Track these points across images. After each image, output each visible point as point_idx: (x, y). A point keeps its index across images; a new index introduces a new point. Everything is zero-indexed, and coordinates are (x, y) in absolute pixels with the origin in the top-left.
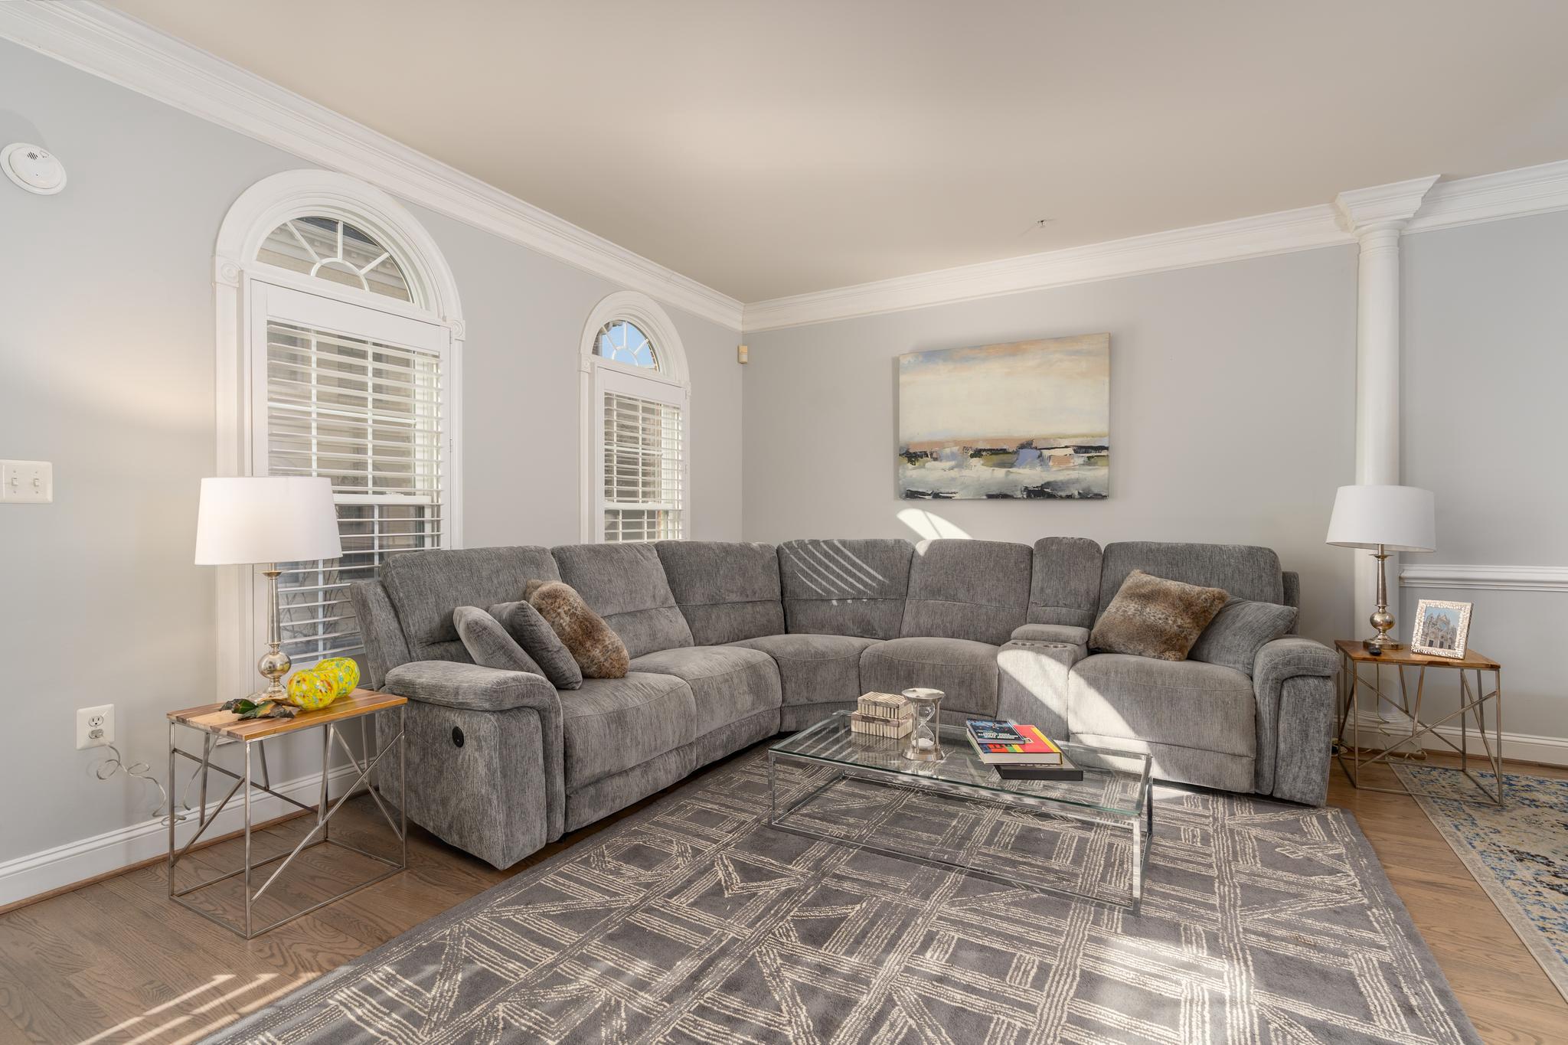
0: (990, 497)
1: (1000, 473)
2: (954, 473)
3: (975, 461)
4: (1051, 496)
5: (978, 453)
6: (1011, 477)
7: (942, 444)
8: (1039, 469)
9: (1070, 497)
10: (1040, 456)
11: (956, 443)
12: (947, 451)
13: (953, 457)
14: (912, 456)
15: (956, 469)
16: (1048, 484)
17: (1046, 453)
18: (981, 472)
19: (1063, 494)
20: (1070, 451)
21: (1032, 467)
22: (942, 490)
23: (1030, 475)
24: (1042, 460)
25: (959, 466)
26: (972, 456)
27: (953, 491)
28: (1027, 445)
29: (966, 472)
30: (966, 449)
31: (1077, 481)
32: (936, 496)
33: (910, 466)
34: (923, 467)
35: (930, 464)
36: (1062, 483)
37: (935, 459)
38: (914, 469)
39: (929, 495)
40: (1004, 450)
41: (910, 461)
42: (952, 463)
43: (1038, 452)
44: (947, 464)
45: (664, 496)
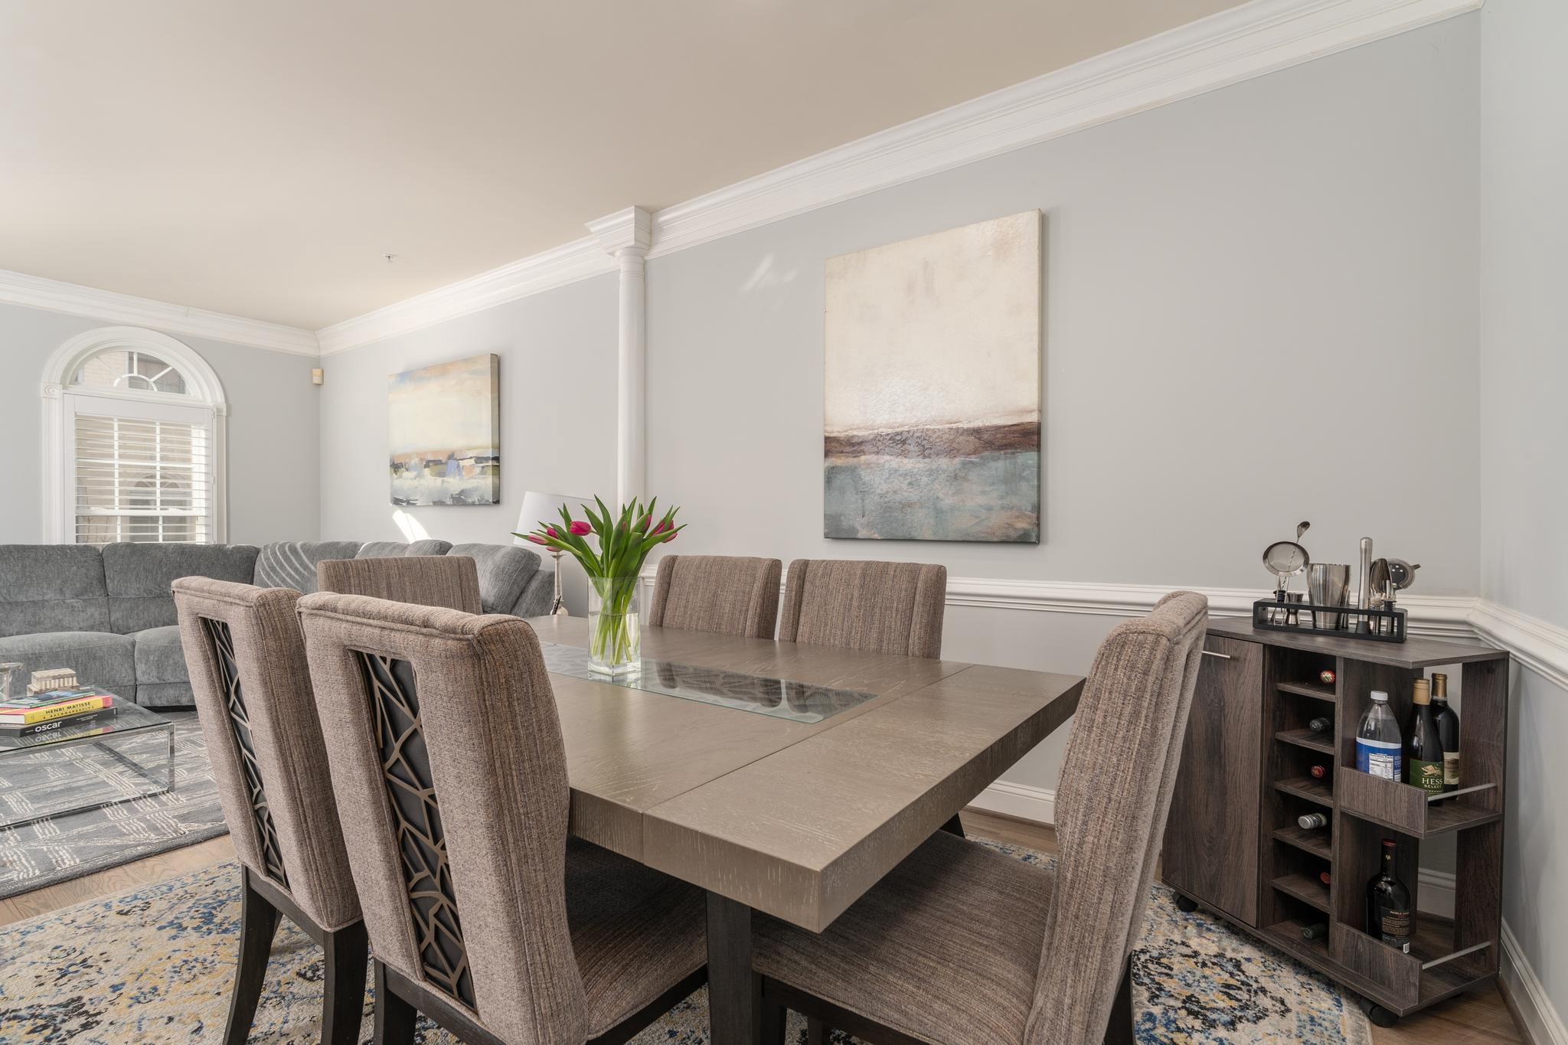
0: (436, 503)
1: (439, 480)
2: (416, 483)
3: (427, 471)
4: (464, 503)
5: (428, 464)
6: (445, 485)
7: (409, 456)
8: (458, 478)
9: (473, 504)
10: (458, 466)
11: (417, 454)
12: (413, 462)
13: (415, 467)
14: (396, 467)
15: (417, 479)
16: (462, 492)
17: (461, 463)
18: (430, 481)
19: (470, 501)
20: (472, 461)
21: (455, 476)
22: (412, 498)
23: (454, 484)
24: (459, 470)
25: (419, 476)
26: (425, 467)
27: (416, 498)
28: (451, 457)
29: (423, 481)
30: (422, 460)
31: (476, 489)
32: (408, 503)
33: (395, 475)
34: (401, 477)
35: (406, 474)
36: (470, 490)
37: (407, 470)
38: (397, 478)
39: (405, 502)
40: (440, 461)
41: (395, 472)
42: (415, 473)
43: (456, 462)
44: (412, 474)
45: (195, 503)
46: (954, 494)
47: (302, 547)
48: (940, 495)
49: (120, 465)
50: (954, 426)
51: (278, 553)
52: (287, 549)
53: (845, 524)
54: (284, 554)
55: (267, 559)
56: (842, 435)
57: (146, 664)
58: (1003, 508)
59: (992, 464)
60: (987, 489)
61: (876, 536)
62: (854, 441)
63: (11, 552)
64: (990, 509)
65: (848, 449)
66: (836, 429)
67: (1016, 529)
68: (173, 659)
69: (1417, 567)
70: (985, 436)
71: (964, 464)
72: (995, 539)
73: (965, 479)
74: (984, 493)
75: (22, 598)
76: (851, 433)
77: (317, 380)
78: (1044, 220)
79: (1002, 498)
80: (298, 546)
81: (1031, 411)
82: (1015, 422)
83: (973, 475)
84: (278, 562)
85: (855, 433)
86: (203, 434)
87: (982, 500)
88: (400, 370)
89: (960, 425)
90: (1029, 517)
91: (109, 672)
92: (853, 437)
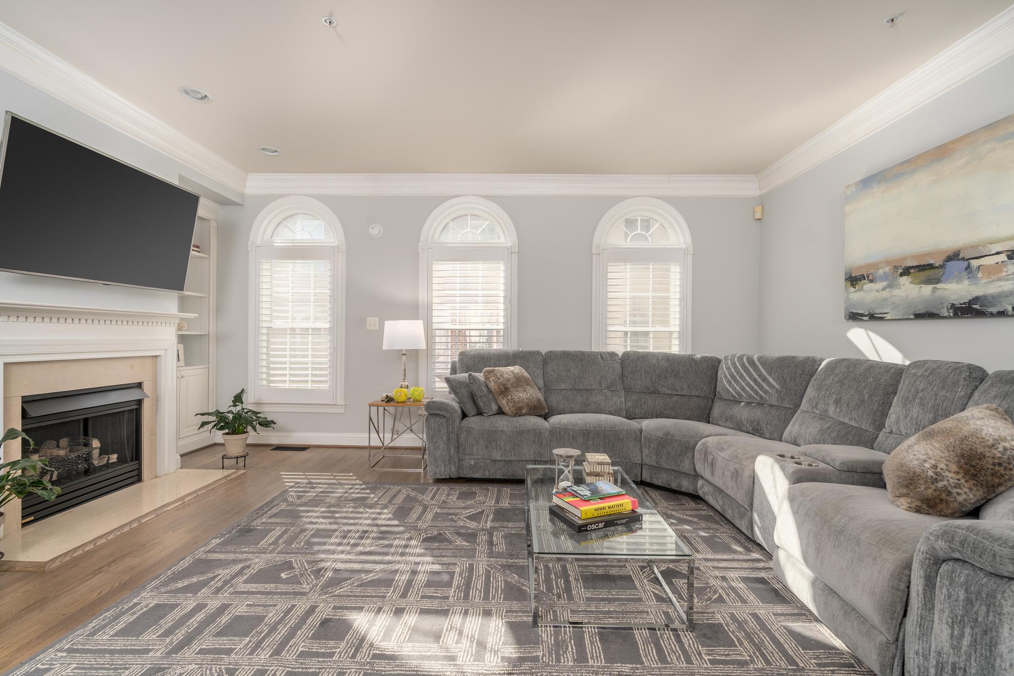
0: (919, 316)
1: (927, 290)
2: (886, 294)
3: (905, 280)
4: (980, 314)
5: (906, 272)
6: (938, 293)
7: (876, 266)
8: (966, 282)
9: (1002, 314)
10: (968, 267)
11: (888, 263)
12: (881, 271)
13: (885, 277)
14: (853, 280)
15: (887, 290)
16: (976, 299)
17: (975, 263)
18: (910, 290)
19: (994, 310)
20: (1003, 257)
21: (959, 280)
22: (876, 311)
23: (958, 290)
24: (971, 272)
25: (890, 286)
26: (902, 275)
27: (885, 311)
28: (954, 256)
29: (896, 292)
30: (896, 267)
32: (872, 317)
33: (852, 289)
34: (861, 289)
35: (868, 286)
36: (993, 297)
37: (871, 281)
38: (855, 292)
39: (866, 316)
40: (932, 264)
41: (853, 285)
42: (884, 284)
43: (965, 264)
44: (880, 285)
45: (672, 322)
47: (760, 359)
51: (738, 364)
52: (745, 360)
54: (743, 365)
55: (728, 368)
57: (648, 449)
68: (667, 449)
77: (758, 216)
80: (755, 358)
84: (738, 372)
88: (860, 176)
91: (626, 451)
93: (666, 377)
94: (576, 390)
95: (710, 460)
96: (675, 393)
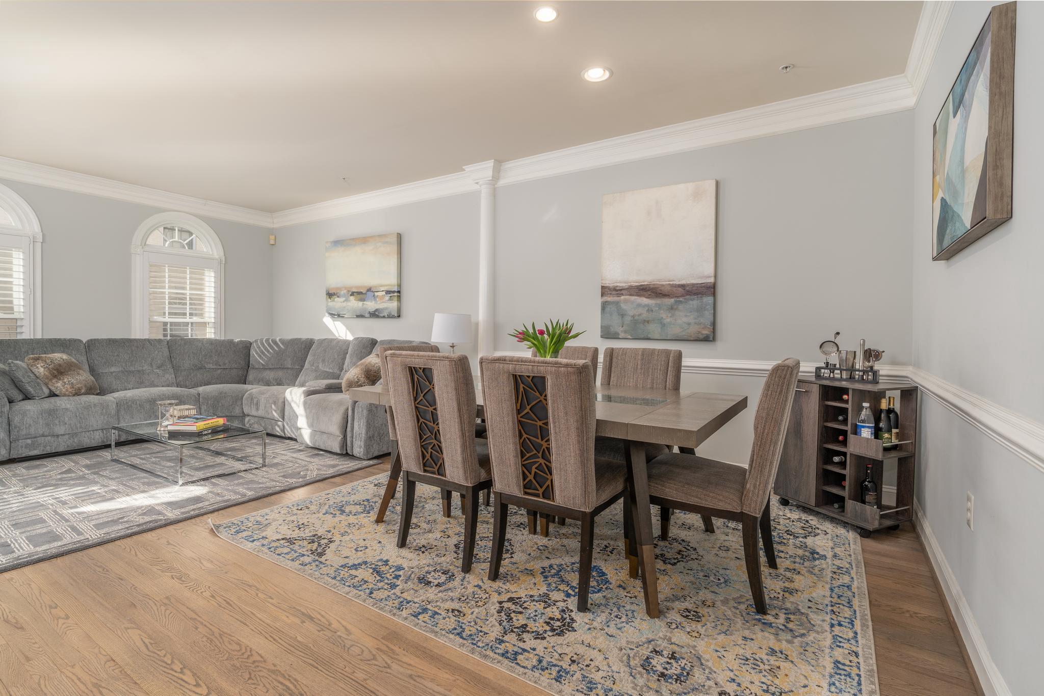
0: (358, 316)
1: (360, 303)
2: (344, 304)
3: (352, 298)
4: (378, 317)
5: (352, 294)
6: (365, 306)
7: (340, 289)
8: (373, 302)
9: (384, 317)
10: (374, 295)
11: (346, 288)
12: (342, 292)
13: (344, 296)
14: (330, 295)
15: (345, 302)
16: (377, 310)
17: (376, 294)
18: (354, 304)
19: (382, 315)
20: (384, 293)
21: (371, 302)
22: (341, 313)
23: (371, 305)
24: (375, 298)
25: (347, 300)
26: (351, 295)
27: (344, 313)
28: (369, 290)
29: (349, 304)
30: (349, 291)
31: (386, 309)
32: (339, 316)
33: (329, 300)
34: (334, 301)
35: (337, 299)
36: (381, 310)
37: (338, 297)
38: (331, 302)
39: (336, 315)
40: (361, 292)
41: (330, 298)
42: (344, 299)
43: (372, 294)
44: (342, 299)
45: (207, 315)
46: (671, 317)
47: (280, 340)
48: (664, 317)
49: (169, 292)
50: (671, 283)
51: (266, 345)
52: (271, 342)
53: (612, 330)
54: (269, 345)
55: (258, 347)
56: (611, 285)
57: (207, 405)
58: (695, 323)
59: (691, 302)
60: (688, 314)
61: (629, 337)
62: (618, 288)
63: (124, 343)
64: (689, 324)
65: (614, 292)
66: (607, 282)
67: (702, 334)
68: (222, 403)
69: (884, 352)
70: (687, 288)
71: (676, 302)
72: (692, 339)
73: (676, 309)
74: (686, 316)
75: (132, 369)
76: (616, 284)
77: (272, 242)
78: (717, 183)
79: (695, 319)
80: (278, 340)
81: (710, 277)
82: (703, 282)
83: (681, 307)
84: (266, 349)
85: (618, 284)
86: (213, 274)
87: (685, 320)
88: (332, 239)
89: (674, 283)
90: (708, 328)
92: (617, 286)
93: (211, 356)
94: (126, 371)
95: (255, 402)
96: (219, 367)
